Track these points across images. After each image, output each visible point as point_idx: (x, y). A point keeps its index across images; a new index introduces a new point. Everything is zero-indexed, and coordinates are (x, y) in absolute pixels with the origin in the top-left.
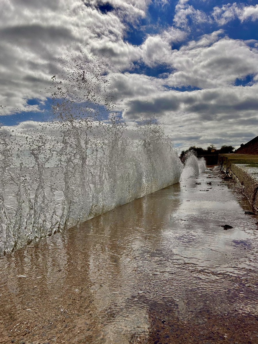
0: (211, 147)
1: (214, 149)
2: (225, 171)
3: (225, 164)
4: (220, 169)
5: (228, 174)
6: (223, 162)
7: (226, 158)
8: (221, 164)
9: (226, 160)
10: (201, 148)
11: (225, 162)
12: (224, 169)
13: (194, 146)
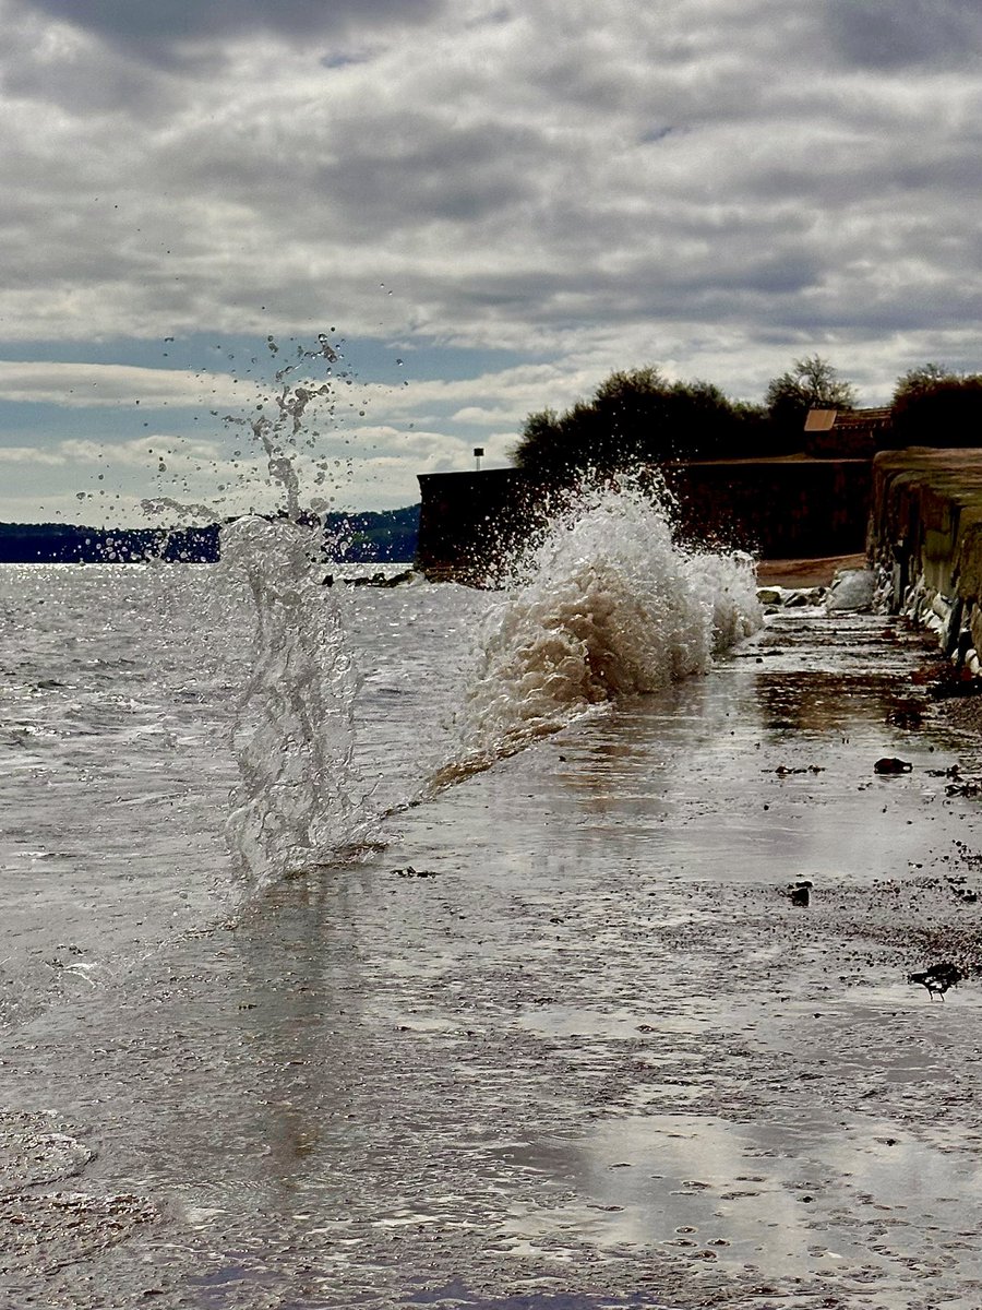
0: (804, 382)
1: (830, 405)
2: (940, 626)
3: (935, 559)
4: (890, 598)
5: (962, 654)
6: (923, 541)
7: (946, 508)
8: (902, 556)
9: (946, 525)
10: (714, 392)
11: (933, 541)
12: (924, 602)
13: (641, 368)
